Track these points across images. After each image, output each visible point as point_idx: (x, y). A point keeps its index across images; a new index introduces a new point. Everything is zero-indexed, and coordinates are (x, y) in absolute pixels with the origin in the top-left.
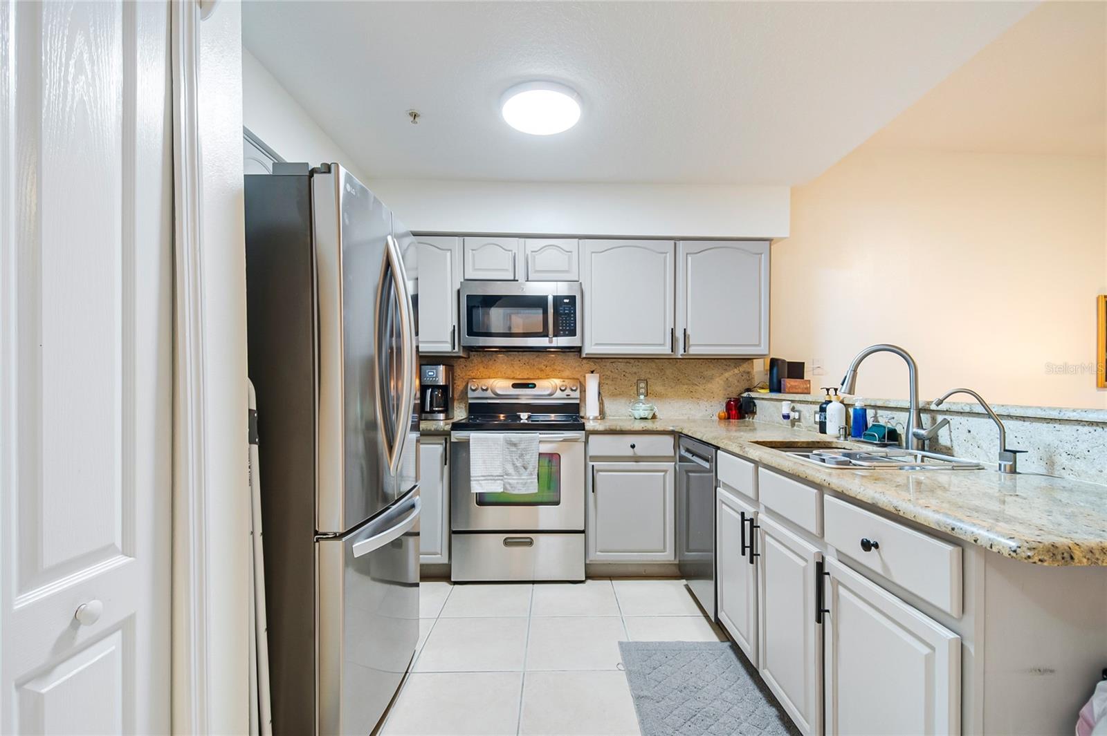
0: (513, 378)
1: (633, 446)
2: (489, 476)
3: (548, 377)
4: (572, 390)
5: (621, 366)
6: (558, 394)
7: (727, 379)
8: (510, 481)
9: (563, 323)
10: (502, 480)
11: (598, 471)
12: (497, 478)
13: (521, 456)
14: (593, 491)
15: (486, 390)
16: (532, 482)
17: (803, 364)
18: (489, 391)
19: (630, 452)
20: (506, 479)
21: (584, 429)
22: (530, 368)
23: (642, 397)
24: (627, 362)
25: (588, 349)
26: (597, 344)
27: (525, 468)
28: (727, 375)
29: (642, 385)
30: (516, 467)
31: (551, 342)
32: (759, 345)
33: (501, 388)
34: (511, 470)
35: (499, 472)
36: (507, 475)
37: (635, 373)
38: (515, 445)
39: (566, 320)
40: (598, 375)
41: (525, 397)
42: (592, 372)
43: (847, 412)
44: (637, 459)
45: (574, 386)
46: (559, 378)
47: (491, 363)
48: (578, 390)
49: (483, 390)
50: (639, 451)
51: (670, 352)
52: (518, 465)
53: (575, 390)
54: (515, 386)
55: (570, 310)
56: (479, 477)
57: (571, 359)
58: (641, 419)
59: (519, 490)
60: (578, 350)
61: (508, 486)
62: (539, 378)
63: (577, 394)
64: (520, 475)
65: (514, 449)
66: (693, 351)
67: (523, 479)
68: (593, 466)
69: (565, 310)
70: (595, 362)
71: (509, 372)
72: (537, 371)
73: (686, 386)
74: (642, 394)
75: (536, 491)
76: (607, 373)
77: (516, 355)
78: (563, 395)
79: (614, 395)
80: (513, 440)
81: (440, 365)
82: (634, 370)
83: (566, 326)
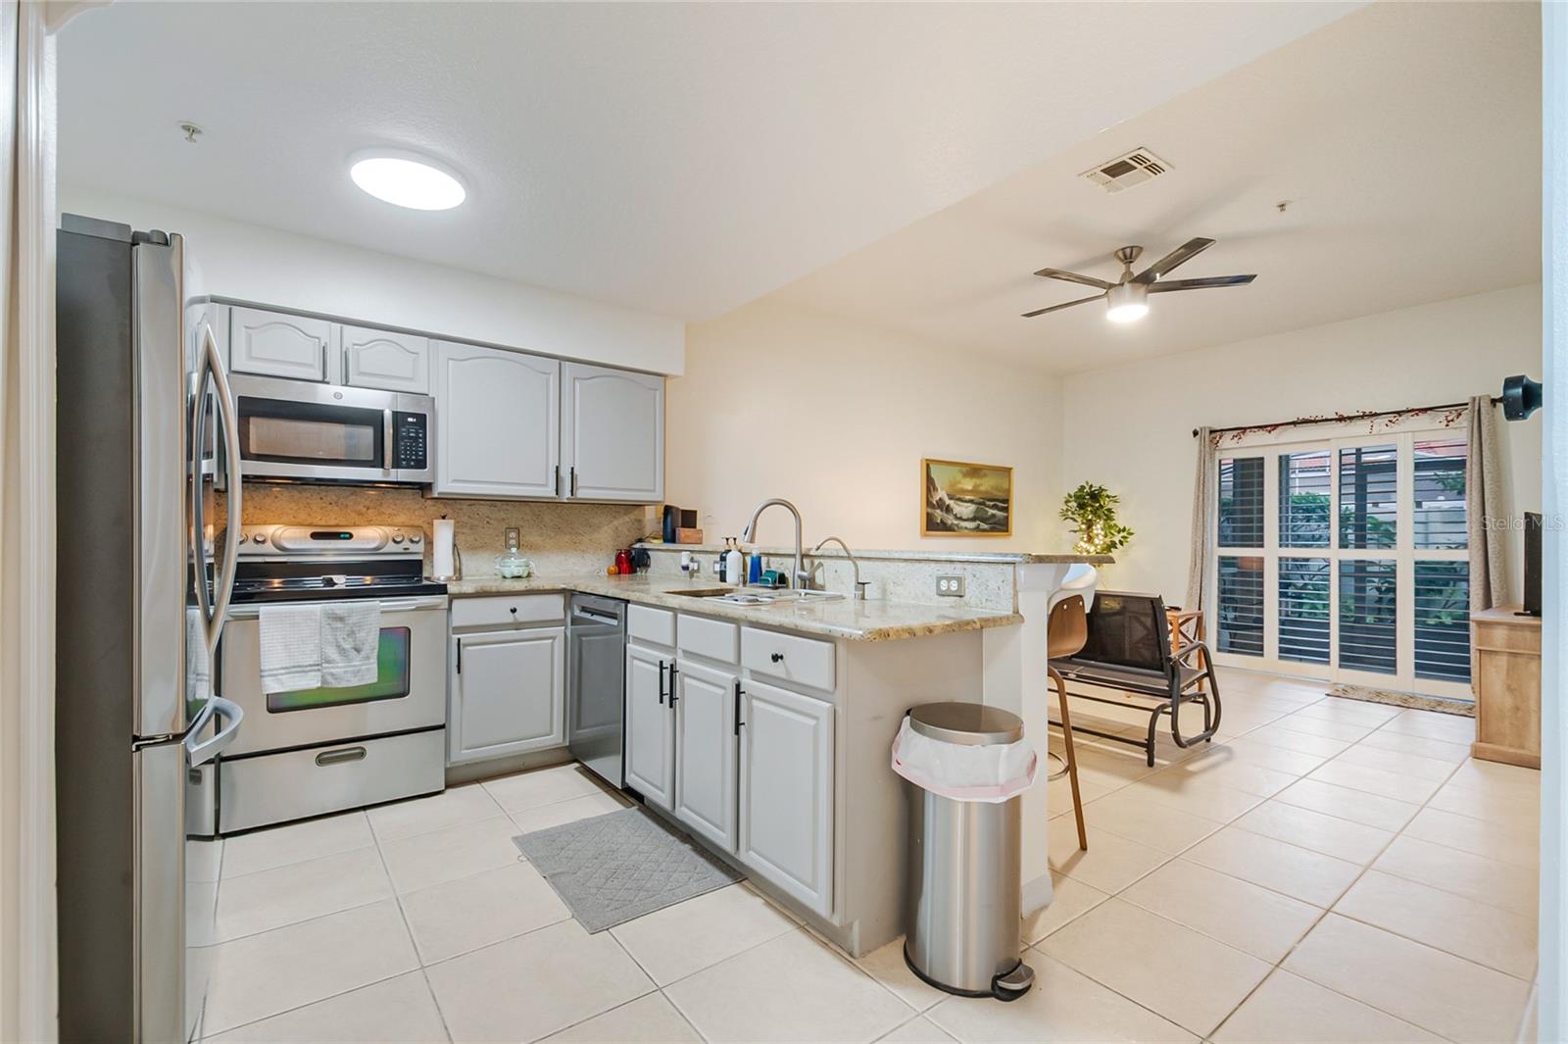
0: (310, 525)
1: (514, 611)
2: (294, 667)
3: (370, 523)
4: (412, 541)
5: (484, 510)
6: (391, 547)
7: (617, 528)
8: (332, 670)
9: (406, 450)
10: (319, 670)
11: (466, 645)
12: (309, 668)
13: (352, 633)
14: (459, 672)
15: (263, 542)
16: (368, 669)
17: (695, 512)
18: (269, 544)
19: (509, 618)
20: (326, 668)
21: (446, 593)
22: (341, 510)
23: (514, 550)
24: (492, 505)
25: (442, 486)
26: (455, 481)
27: (358, 650)
28: (616, 523)
29: (513, 535)
30: (342, 651)
31: (388, 475)
32: (654, 491)
33: (290, 539)
34: (332, 653)
35: (314, 659)
36: (328, 662)
37: (502, 520)
38: (341, 619)
39: (411, 446)
40: (452, 521)
41: (331, 552)
42: (444, 518)
43: (744, 560)
44: (518, 626)
45: (415, 536)
46: (389, 525)
47: (268, 501)
48: (422, 542)
49: (256, 542)
50: (520, 616)
51: (554, 494)
52: (347, 646)
53: (417, 542)
54: (315, 536)
55: (417, 433)
56: (277, 669)
57: (410, 499)
58: (513, 577)
59: (347, 681)
60: (424, 488)
61: (330, 679)
62: (355, 525)
63: (420, 547)
64: (350, 660)
65: (339, 625)
66: (581, 494)
67: (355, 666)
68: (459, 640)
69: (409, 432)
70: (445, 504)
71: (302, 516)
72: (353, 514)
73: (568, 537)
74: (514, 546)
75: (375, 680)
76: (463, 519)
77: (315, 490)
78: (399, 548)
79: (474, 548)
80: (337, 612)
82: (502, 515)
83: (411, 455)
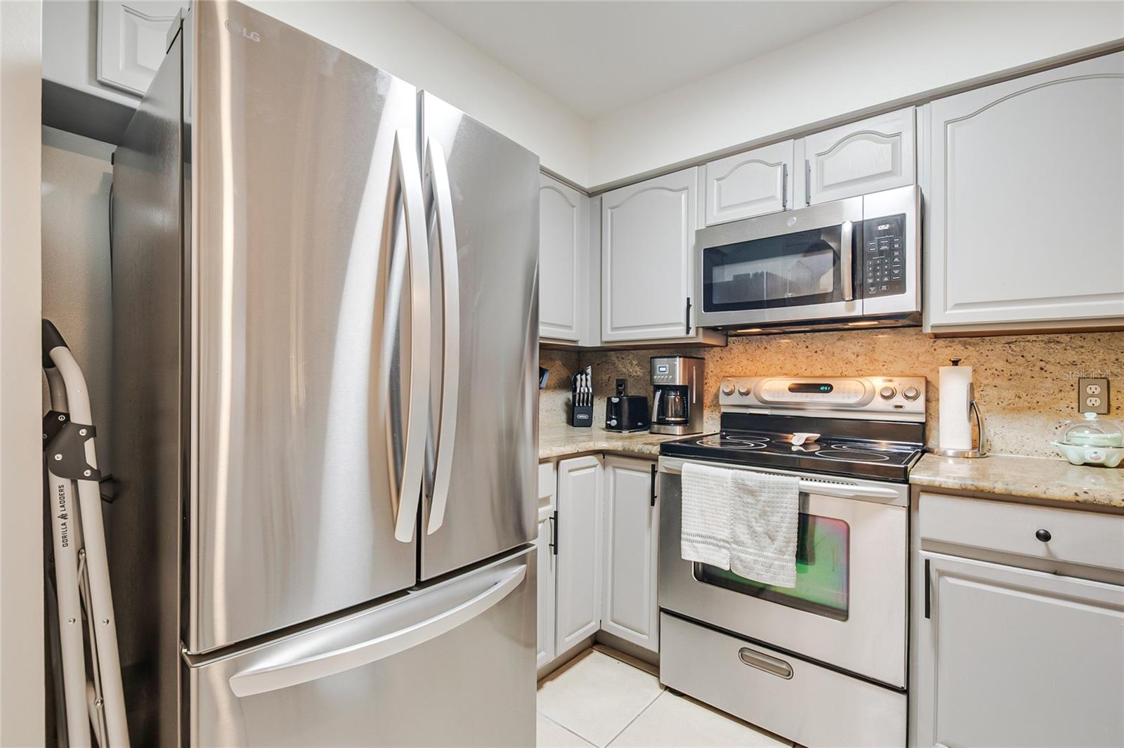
0: (796, 375)
1: (1044, 536)
2: (710, 537)
3: (858, 374)
4: (907, 397)
5: (1035, 349)
6: (878, 403)
8: (740, 554)
9: (875, 271)
10: (728, 549)
11: (942, 574)
12: (722, 543)
13: (763, 514)
14: (928, 615)
15: (747, 394)
16: (782, 567)
18: (751, 395)
20: (735, 549)
21: (906, 481)
22: (827, 358)
23: (1091, 416)
25: (937, 317)
26: (958, 306)
27: (772, 539)
29: (1094, 389)
30: (754, 534)
31: (853, 309)
33: (769, 392)
34: (742, 533)
35: (725, 534)
36: (737, 543)
37: (1074, 364)
38: (751, 493)
39: (881, 265)
40: (969, 369)
41: (816, 406)
42: (955, 363)
44: (1059, 569)
45: (910, 389)
46: (884, 375)
47: (759, 352)
48: (922, 399)
49: (742, 394)
50: (1061, 548)
52: (759, 529)
53: (915, 398)
54: (796, 389)
55: (891, 243)
56: (693, 535)
58: (1085, 464)
59: (758, 574)
60: (913, 321)
61: (737, 562)
62: (842, 376)
63: (919, 404)
64: (763, 548)
65: (750, 500)
67: (767, 557)
68: (927, 562)
69: (880, 245)
70: (965, 345)
71: (789, 366)
72: (841, 364)
74: (1093, 409)
75: (793, 585)
76: (995, 365)
78: (889, 405)
80: (747, 483)
81: (675, 357)
82: (1071, 356)
83: (882, 277)
